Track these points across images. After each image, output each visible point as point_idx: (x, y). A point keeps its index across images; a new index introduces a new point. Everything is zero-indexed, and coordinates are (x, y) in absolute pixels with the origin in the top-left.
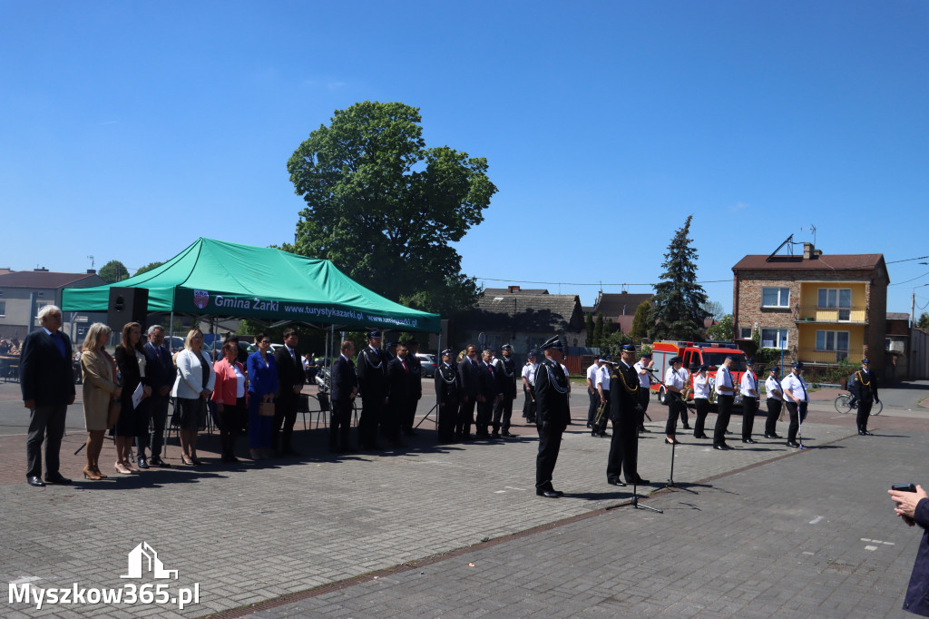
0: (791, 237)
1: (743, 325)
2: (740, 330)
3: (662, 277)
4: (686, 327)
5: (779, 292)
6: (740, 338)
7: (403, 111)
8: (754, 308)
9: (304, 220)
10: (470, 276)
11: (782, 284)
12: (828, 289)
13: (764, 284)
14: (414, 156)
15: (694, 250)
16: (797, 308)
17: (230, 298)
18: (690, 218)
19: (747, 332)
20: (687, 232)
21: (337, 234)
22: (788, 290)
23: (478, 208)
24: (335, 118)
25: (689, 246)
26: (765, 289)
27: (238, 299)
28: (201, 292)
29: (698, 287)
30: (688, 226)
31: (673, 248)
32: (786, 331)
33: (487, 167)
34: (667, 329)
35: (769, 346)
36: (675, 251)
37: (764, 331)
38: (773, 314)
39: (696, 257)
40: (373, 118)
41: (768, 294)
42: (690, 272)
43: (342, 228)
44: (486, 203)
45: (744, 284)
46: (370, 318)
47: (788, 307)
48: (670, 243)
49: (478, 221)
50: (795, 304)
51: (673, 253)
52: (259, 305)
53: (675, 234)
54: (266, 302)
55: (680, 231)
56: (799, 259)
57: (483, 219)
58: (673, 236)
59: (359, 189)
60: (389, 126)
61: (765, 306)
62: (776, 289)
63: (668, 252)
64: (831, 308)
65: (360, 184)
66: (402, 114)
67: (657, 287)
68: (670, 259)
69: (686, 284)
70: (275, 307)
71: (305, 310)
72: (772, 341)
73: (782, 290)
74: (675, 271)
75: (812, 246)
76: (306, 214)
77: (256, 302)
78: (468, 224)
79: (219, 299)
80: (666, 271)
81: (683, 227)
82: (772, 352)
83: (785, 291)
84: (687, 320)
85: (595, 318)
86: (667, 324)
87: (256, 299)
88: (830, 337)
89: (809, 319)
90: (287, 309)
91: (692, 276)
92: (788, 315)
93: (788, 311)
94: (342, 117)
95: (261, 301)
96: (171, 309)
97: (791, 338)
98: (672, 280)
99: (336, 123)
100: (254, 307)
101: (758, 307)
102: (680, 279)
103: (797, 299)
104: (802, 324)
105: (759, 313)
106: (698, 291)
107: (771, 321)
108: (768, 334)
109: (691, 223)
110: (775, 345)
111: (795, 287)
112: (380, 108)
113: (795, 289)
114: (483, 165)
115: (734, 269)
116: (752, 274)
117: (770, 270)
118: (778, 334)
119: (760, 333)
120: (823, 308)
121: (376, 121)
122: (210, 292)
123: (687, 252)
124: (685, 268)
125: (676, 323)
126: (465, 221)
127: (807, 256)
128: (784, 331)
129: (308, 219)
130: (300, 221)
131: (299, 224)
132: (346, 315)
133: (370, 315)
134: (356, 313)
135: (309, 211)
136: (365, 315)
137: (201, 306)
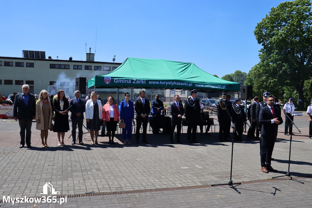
9: (261, 53)
17: (121, 79)
21: (273, 57)
24: (271, 11)
27: (125, 80)
28: (108, 78)
43: (276, 55)
46: (196, 85)
52: (136, 81)
54: (139, 80)
59: (281, 38)
65: (281, 35)
70: (144, 82)
71: (159, 83)
76: (262, 51)
77: (134, 80)
79: (116, 80)
87: (134, 79)
90: (150, 83)
94: (273, 10)
95: (136, 80)
96: (94, 85)
100: (133, 83)
122: (112, 77)
129: (263, 53)
130: (260, 54)
131: (260, 55)
132: (182, 84)
133: (197, 84)
134: (188, 83)
135: (264, 49)
136: (194, 84)
137: (107, 83)
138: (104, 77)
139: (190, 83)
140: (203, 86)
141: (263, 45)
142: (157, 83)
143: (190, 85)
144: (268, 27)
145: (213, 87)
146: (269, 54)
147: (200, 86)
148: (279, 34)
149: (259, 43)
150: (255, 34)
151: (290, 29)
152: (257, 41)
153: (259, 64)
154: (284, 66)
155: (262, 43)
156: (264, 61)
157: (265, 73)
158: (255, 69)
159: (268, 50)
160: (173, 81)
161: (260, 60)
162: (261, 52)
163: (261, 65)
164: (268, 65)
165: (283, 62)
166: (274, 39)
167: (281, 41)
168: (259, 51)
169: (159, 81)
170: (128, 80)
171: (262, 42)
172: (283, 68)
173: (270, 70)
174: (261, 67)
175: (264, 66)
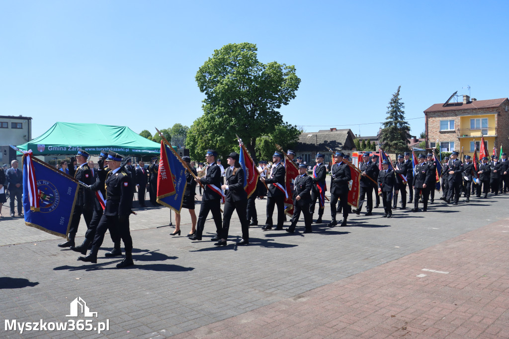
0: (456, 93)
1: (431, 141)
2: (430, 144)
3: (387, 119)
4: (399, 144)
5: (449, 123)
6: (430, 148)
7: (248, 46)
8: (436, 131)
9: (205, 104)
10: (293, 125)
11: (450, 118)
12: (475, 119)
13: (441, 119)
14: (261, 68)
15: (403, 103)
16: (458, 130)
17: (56, 147)
18: (400, 87)
19: (433, 144)
20: (398, 94)
21: (219, 109)
22: (453, 121)
23: (293, 91)
24: (214, 53)
25: (400, 101)
26: (441, 121)
27: (60, 147)
28: (41, 145)
29: (406, 123)
30: (399, 91)
31: (391, 103)
32: (453, 142)
33: (295, 70)
34: (390, 146)
35: (445, 151)
36: (393, 105)
37: (442, 143)
38: (446, 134)
39: (403, 107)
40: (233, 51)
41: (443, 124)
42: (401, 115)
43: (221, 107)
44: (296, 88)
45: (430, 120)
46: (133, 151)
47: (454, 130)
48: (390, 101)
49: (294, 97)
50: (457, 128)
51: (392, 106)
52: (71, 149)
53: (392, 96)
54: (75, 147)
55: (395, 94)
56: (461, 104)
57: (296, 96)
58: (392, 97)
59: (226, 87)
60: (240, 54)
61: (442, 130)
62: (448, 121)
63: (390, 105)
64: (477, 130)
65: (227, 84)
66: (248, 48)
67: (384, 124)
68: (390, 109)
69: (399, 122)
72: (446, 149)
73: (450, 121)
74: (393, 115)
75: (468, 97)
78: (289, 99)
79: (50, 147)
80: (389, 115)
81: (397, 92)
82: (446, 154)
83: (452, 122)
84: (399, 140)
85: (366, 142)
86: (389, 143)
87: (70, 146)
88: (478, 144)
89: (465, 136)
91: (402, 117)
92: (454, 134)
93: (454, 132)
94: (217, 53)
95: (72, 147)
97: (456, 146)
98: (392, 120)
99: (215, 55)
100: (69, 150)
101: (439, 131)
102: (396, 119)
103: (458, 125)
104: (463, 139)
105: (439, 134)
106: (406, 125)
107: (445, 138)
108: (444, 145)
109: (400, 90)
110: (448, 150)
111: (457, 120)
112: (236, 47)
113: (457, 121)
114: (293, 69)
115: (424, 112)
116: (434, 114)
117: (443, 111)
118: (449, 144)
119: (440, 145)
120: (473, 129)
121: (234, 53)
122: (46, 145)
123: (399, 105)
124: (398, 113)
125: (394, 142)
126: (288, 98)
127: (465, 102)
128: (452, 143)
129: (207, 104)
130: (203, 105)
131: (203, 107)
132: (119, 150)
133: (134, 149)
134: (125, 149)
135: (207, 100)
136: (131, 149)
137: (41, 151)
138: (37, 145)
139: (127, 148)
140: (139, 151)
141: (206, 94)
142: (94, 149)
143: (127, 151)
144: (212, 72)
145: (150, 152)
146: (214, 106)
147: (137, 151)
148: (224, 82)
149: (202, 91)
150: (197, 80)
151: (236, 77)
152: (199, 88)
153: (203, 118)
154: (232, 121)
155: (205, 92)
156: (209, 114)
157: (211, 129)
158: (198, 125)
159: (212, 100)
160: (110, 147)
161: (204, 112)
162: (205, 102)
163: (205, 119)
164: (213, 118)
165: (230, 116)
166: (219, 88)
167: (226, 90)
168: (202, 102)
169: (95, 147)
170: (63, 147)
171: (205, 89)
172: (231, 124)
173: (215, 125)
174: (205, 121)
175: (209, 121)
